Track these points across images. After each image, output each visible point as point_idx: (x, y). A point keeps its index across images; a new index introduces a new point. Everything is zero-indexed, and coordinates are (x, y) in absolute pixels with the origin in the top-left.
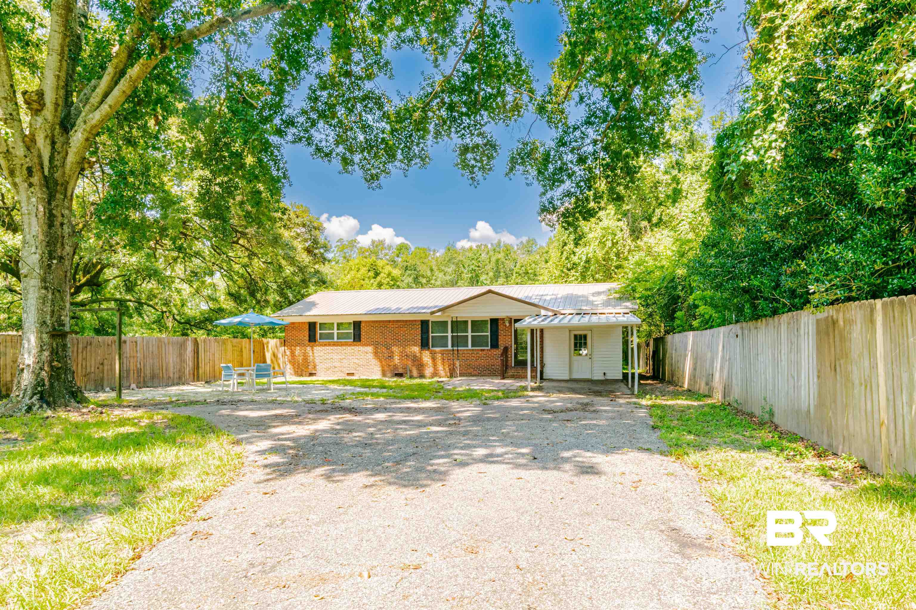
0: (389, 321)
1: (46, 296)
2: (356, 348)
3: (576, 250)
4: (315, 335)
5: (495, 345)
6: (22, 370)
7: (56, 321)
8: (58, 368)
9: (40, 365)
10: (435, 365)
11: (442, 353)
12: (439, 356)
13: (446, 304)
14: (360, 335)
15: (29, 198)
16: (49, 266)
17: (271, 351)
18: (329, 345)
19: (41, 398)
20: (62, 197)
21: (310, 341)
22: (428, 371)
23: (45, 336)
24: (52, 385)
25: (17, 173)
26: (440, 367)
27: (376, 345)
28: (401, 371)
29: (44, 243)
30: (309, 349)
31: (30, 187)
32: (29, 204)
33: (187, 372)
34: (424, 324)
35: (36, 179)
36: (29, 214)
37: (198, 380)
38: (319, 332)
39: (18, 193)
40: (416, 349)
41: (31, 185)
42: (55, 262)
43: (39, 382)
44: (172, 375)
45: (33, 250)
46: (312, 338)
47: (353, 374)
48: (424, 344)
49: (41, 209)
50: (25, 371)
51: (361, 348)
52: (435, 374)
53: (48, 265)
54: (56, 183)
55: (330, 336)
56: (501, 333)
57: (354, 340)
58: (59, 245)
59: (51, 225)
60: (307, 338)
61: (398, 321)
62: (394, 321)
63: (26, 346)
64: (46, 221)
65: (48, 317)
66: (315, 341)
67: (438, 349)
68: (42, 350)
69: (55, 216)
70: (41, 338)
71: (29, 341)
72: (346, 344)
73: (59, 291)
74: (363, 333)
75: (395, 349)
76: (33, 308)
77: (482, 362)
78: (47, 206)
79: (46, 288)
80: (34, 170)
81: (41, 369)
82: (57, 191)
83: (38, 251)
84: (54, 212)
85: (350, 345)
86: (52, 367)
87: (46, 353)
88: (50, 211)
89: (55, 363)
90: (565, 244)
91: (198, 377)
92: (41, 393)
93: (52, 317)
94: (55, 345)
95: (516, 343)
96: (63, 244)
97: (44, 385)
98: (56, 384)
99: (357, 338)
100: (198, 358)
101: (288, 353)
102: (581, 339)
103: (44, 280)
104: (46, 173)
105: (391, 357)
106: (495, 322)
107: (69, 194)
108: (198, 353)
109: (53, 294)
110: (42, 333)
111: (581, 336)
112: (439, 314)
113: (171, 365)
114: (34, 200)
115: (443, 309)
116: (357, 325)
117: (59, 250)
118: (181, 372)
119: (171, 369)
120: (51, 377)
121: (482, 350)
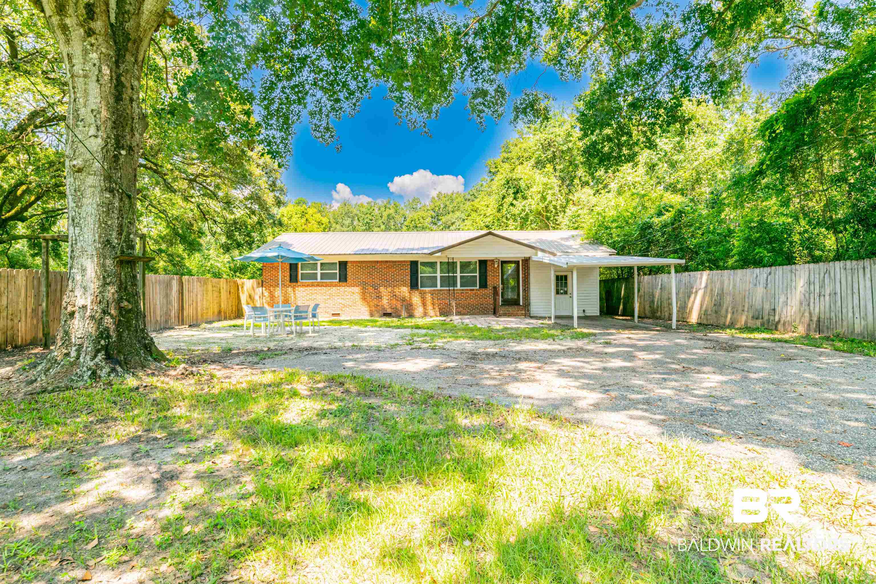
0: (377, 262)
1: (111, 203)
2: (342, 289)
3: (514, 202)
4: (297, 276)
5: (484, 285)
6: (72, 314)
7: (125, 241)
8: (129, 311)
9: (103, 306)
10: (424, 305)
11: (432, 293)
12: (429, 297)
13: (446, 245)
14: (346, 275)
15: (85, 52)
16: (116, 158)
17: (246, 293)
18: (313, 285)
19: (108, 357)
20: (133, 59)
21: (291, 281)
22: (419, 311)
23: (109, 262)
24: (120, 335)
25: (71, 11)
26: (430, 307)
27: (364, 286)
28: (389, 311)
29: (109, 124)
30: (290, 289)
31: (89, 35)
32: (85, 61)
33: (172, 314)
34: (414, 264)
35: (98, 25)
36: (85, 76)
37: (183, 324)
38: (300, 272)
39: (68, 41)
40: (405, 290)
41: (90, 33)
42: (123, 152)
43: (101, 333)
44: (159, 319)
45: (92, 131)
46: (293, 278)
47: (338, 314)
48: (414, 285)
49: (106, 71)
50: (77, 315)
51: (347, 289)
52: (425, 314)
53: (115, 156)
54: (127, 38)
55: (314, 276)
56: (490, 274)
57: (340, 280)
58: (128, 130)
59: (118, 98)
60: (288, 278)
61: (387, 262)
62: (382, 262)
63: (78, 277)
64: (113, 91)
65: (114, 234)
66: (297, 281)
67: (427, 289)
68: (105, 284)
69: (123, 86)
70: (104, 265)
71: (84, 270)
72: (331, 285)
73: (129, 197)
74: (349, 274)
75: (382, 289)
76: (91, 220)
77: (473, 301)
78: (114, 67)
79: (111, 191)
80: (98, 10)
81: (105, 312)
82: (127, 50)
83: (100, 133)
84: (123, 79)
85: (336, 286)
86: (120, 309)
87: (112, 289)
88: (119, 76)
89: (125, 304)
90: (504, 197)
91: (183, 320)
92: (106, 348)
93: (120, 234)
94: (123, 276)
95: (503, 283)
96: (132, 130)
97: (108, 337)
98: (125, 334)
99: (343, 278)
100: (182, 299)
101: (266, 294)
102: (562, 280)
103: (108, 178)
104: (113, 20)
105: (379, 297)
106: (483, 263)
107: (140, 58)
108: (182, 294)
109: (121, 200)
110: (105, 258)
111: (562, 276)
112: (439, 254)
113: (158, 306)
114: (94, 56)
115: (442, 250)
116: (343, 265)
117: (128, 137)
118: (167, 314)
119: (158, 312)
120: (118, 324)
121: (471, 290)
